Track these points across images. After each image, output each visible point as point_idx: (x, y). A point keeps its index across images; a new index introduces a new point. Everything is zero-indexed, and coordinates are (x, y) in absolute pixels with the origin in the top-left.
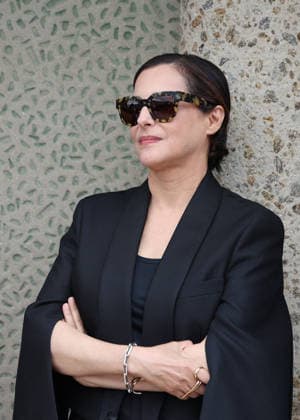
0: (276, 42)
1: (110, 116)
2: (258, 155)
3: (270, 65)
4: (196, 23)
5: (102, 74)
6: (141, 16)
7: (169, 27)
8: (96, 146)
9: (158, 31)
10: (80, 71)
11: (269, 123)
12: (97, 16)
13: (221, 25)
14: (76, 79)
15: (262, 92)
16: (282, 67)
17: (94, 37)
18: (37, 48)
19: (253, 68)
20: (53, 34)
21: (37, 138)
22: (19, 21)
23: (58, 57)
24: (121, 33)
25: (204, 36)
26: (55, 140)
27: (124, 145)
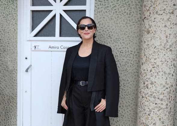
0: (167, 14)
1: (126, 32)
2: (162, 39)
3: (165, 19)
4: (148, 10)
5: (124, 23)
6: (133, 10)
7: (139, 12)
8: (123, 38)
9: (137, 13)
10: (119, 22)
11: (165, 32)
12: (123, 10)
13: (154, 11)
14: (119, 24)
15: (164, 25)
16: (168, 19)
17: (122, 15)
18: (110, 17)
19: (162, 20)
20: (113, 14)
21: (110, 37)
22: (106, 12)
23: (115, 19)
24: (128, 14)
25: (150, 13)
26: (114, 37)
27: (129, 38)
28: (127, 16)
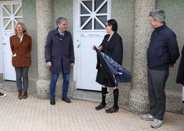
0: (146, 17)
1: (127, 26)
2: (144, 30)
3: (146, 19)
4: (137, 15)
5: (126, 22)
6: (130, 15)
8: (125, 30)
10: (124, 21)
12: (125, 15)
13: (140, 15)
15: (145, 23)
16: (147, 20)
20: (120, 17)
28: (127, 18)
